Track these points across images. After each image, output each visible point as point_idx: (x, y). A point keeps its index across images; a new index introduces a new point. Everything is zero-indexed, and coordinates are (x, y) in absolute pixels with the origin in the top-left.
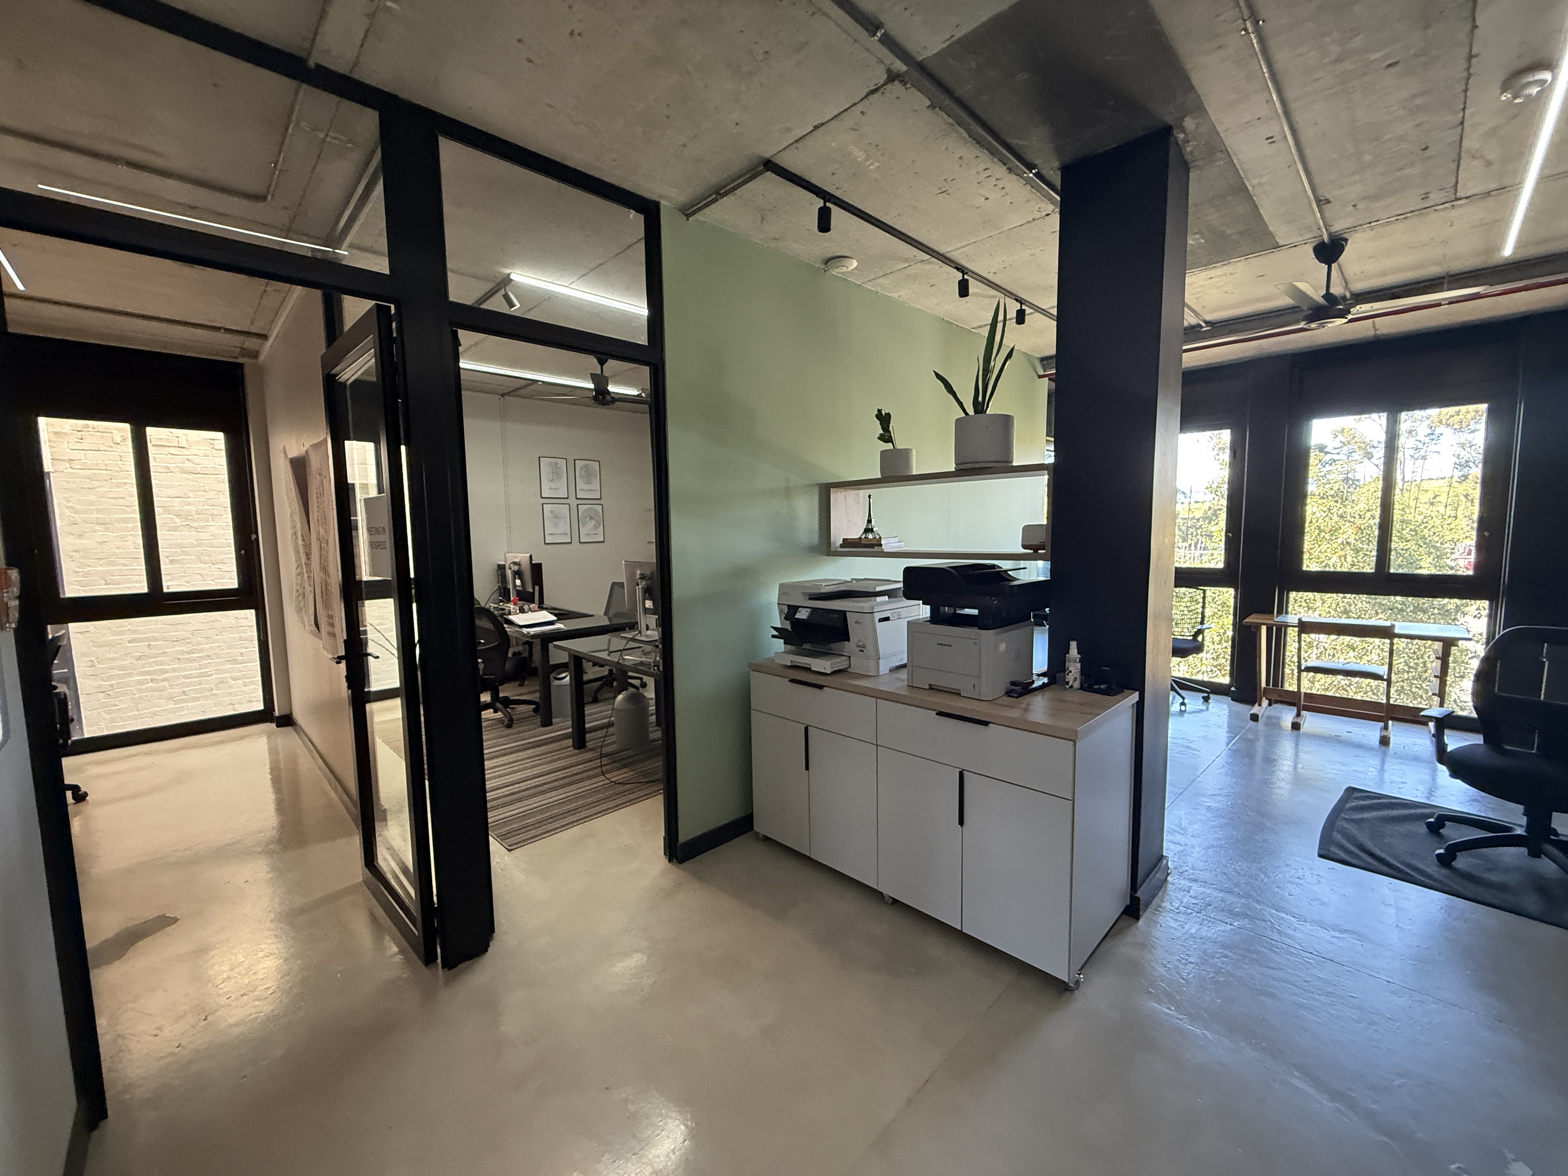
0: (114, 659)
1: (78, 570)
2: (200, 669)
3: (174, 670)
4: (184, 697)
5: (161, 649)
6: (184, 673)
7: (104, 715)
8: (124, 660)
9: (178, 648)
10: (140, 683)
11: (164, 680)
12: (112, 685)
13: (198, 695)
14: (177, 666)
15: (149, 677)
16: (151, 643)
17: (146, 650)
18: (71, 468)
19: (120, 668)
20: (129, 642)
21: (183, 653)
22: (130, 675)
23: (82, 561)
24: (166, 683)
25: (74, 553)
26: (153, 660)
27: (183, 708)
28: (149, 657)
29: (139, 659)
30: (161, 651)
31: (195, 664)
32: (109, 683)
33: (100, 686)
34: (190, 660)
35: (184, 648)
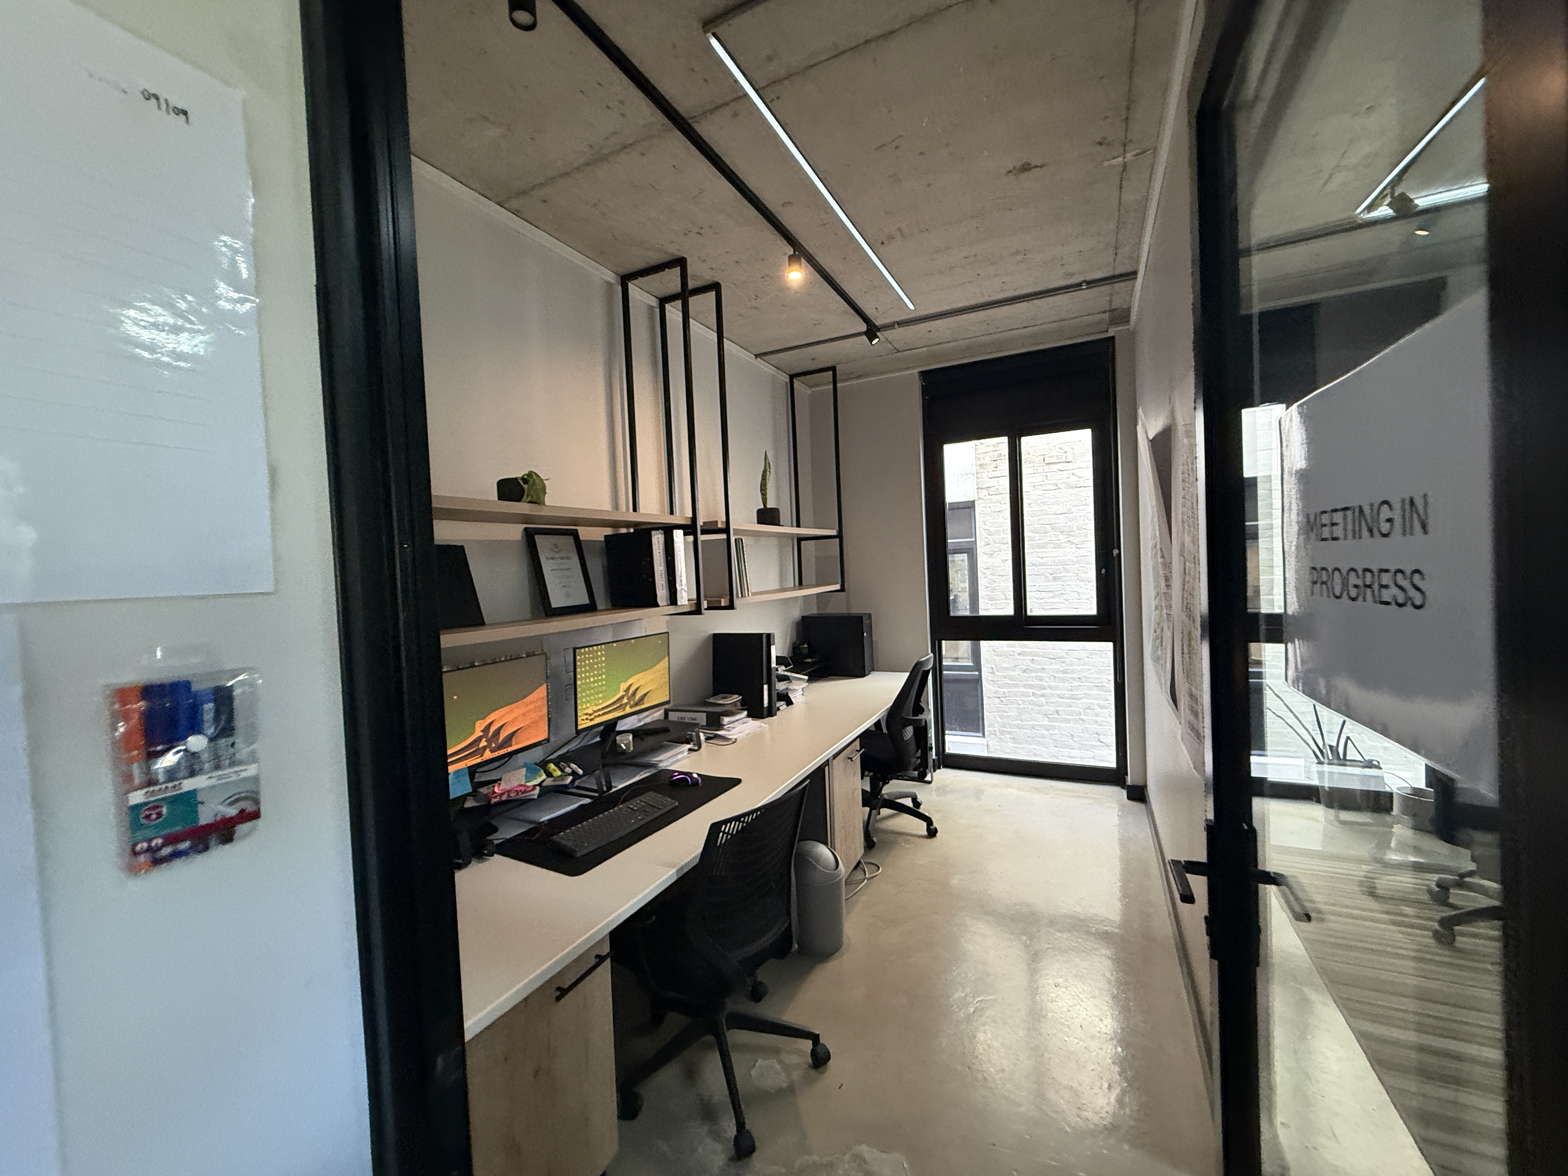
0: (1007, 669)
1: (989, 585)
2: (1072, 690)
3: (1051, 688)
4: (1056, 716)
5: (1040, 664)
6: (1058, 692)
7: (998, 719)
8: (1014, 671)
9: (1054, 666)
10: (1025, 695)
11: (1043, 696)
12: (1004, 693)
13: (1068, 717)
14: (1053, 684)
15: (1031, 691)
16: (1035, 658)
17: (1030, 663)
18: (989, 494)
19: (1012, 678)
20: (1019, 654)
21: (1058, 671)
22: (1017, 686)
23: (991, 577)
24: (1043, 700)
25: (986, 571)
26: (1034, 674)
27: (1054, 728)
28: (1031, 671)
29: (1024, 671)
30: (1040, 667)
31: (1067, 685)
32: (1003, 690)
33: (996, 692)
34: (1063, 680)
35: (1058, 667)
